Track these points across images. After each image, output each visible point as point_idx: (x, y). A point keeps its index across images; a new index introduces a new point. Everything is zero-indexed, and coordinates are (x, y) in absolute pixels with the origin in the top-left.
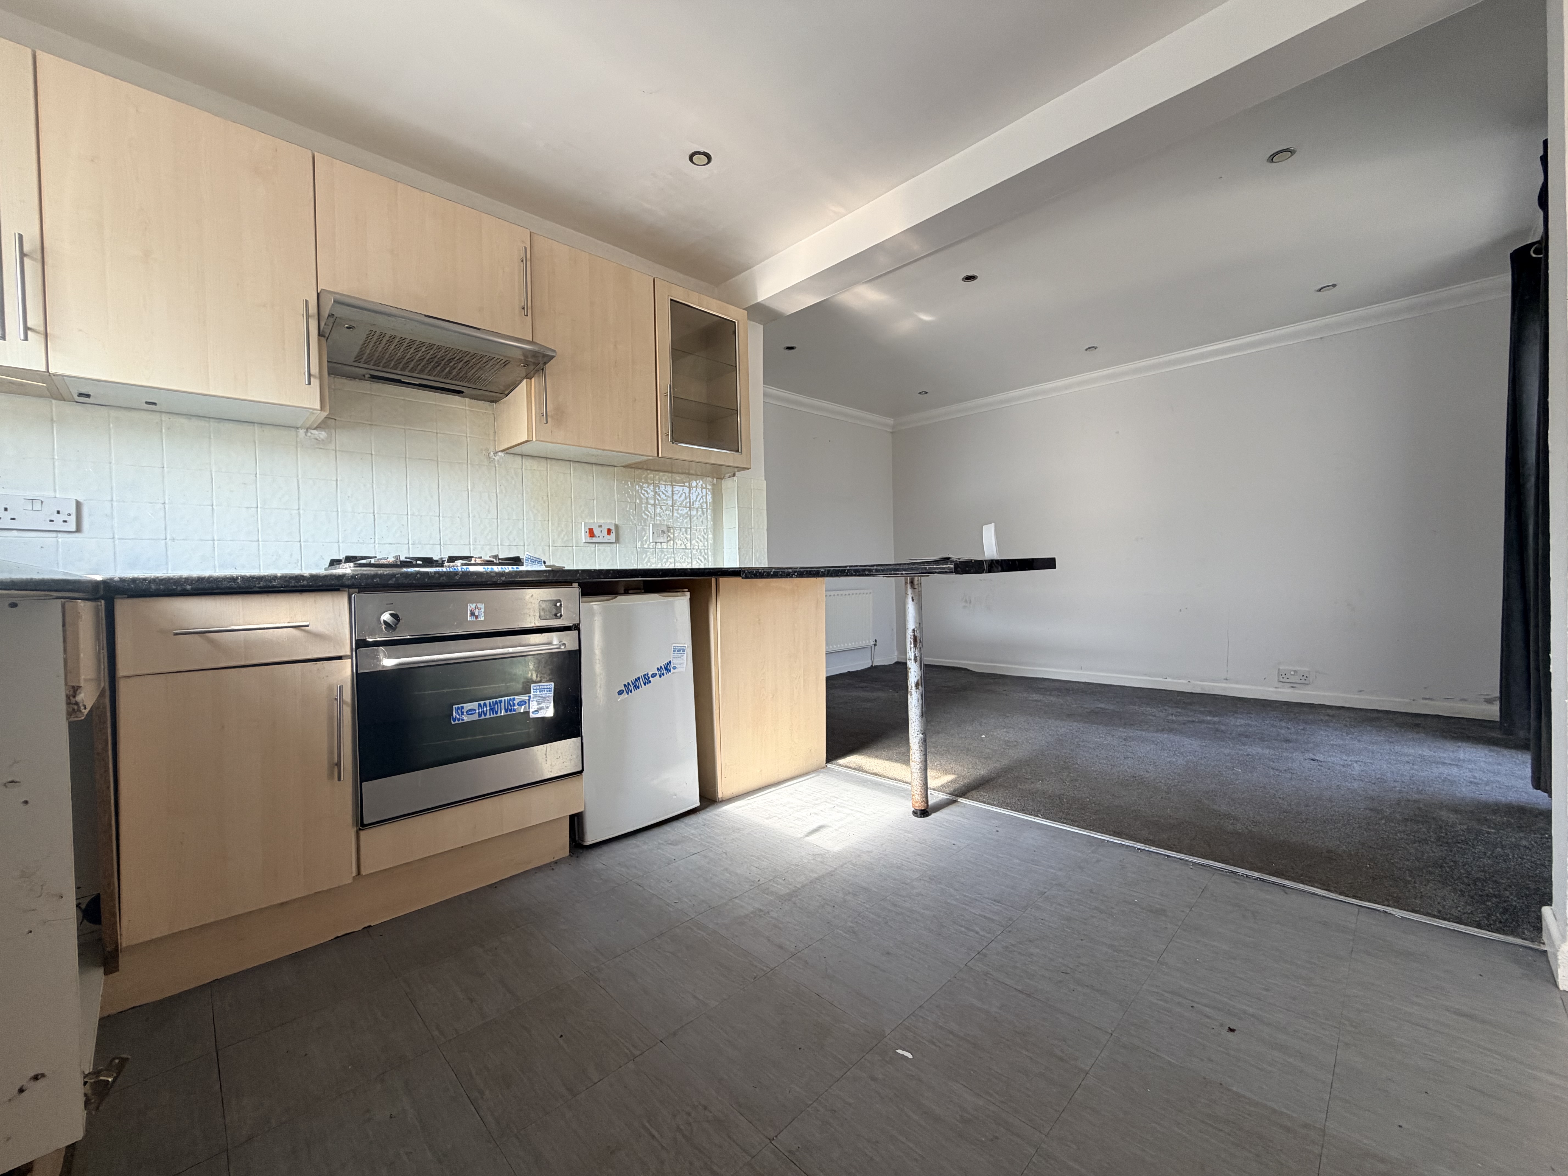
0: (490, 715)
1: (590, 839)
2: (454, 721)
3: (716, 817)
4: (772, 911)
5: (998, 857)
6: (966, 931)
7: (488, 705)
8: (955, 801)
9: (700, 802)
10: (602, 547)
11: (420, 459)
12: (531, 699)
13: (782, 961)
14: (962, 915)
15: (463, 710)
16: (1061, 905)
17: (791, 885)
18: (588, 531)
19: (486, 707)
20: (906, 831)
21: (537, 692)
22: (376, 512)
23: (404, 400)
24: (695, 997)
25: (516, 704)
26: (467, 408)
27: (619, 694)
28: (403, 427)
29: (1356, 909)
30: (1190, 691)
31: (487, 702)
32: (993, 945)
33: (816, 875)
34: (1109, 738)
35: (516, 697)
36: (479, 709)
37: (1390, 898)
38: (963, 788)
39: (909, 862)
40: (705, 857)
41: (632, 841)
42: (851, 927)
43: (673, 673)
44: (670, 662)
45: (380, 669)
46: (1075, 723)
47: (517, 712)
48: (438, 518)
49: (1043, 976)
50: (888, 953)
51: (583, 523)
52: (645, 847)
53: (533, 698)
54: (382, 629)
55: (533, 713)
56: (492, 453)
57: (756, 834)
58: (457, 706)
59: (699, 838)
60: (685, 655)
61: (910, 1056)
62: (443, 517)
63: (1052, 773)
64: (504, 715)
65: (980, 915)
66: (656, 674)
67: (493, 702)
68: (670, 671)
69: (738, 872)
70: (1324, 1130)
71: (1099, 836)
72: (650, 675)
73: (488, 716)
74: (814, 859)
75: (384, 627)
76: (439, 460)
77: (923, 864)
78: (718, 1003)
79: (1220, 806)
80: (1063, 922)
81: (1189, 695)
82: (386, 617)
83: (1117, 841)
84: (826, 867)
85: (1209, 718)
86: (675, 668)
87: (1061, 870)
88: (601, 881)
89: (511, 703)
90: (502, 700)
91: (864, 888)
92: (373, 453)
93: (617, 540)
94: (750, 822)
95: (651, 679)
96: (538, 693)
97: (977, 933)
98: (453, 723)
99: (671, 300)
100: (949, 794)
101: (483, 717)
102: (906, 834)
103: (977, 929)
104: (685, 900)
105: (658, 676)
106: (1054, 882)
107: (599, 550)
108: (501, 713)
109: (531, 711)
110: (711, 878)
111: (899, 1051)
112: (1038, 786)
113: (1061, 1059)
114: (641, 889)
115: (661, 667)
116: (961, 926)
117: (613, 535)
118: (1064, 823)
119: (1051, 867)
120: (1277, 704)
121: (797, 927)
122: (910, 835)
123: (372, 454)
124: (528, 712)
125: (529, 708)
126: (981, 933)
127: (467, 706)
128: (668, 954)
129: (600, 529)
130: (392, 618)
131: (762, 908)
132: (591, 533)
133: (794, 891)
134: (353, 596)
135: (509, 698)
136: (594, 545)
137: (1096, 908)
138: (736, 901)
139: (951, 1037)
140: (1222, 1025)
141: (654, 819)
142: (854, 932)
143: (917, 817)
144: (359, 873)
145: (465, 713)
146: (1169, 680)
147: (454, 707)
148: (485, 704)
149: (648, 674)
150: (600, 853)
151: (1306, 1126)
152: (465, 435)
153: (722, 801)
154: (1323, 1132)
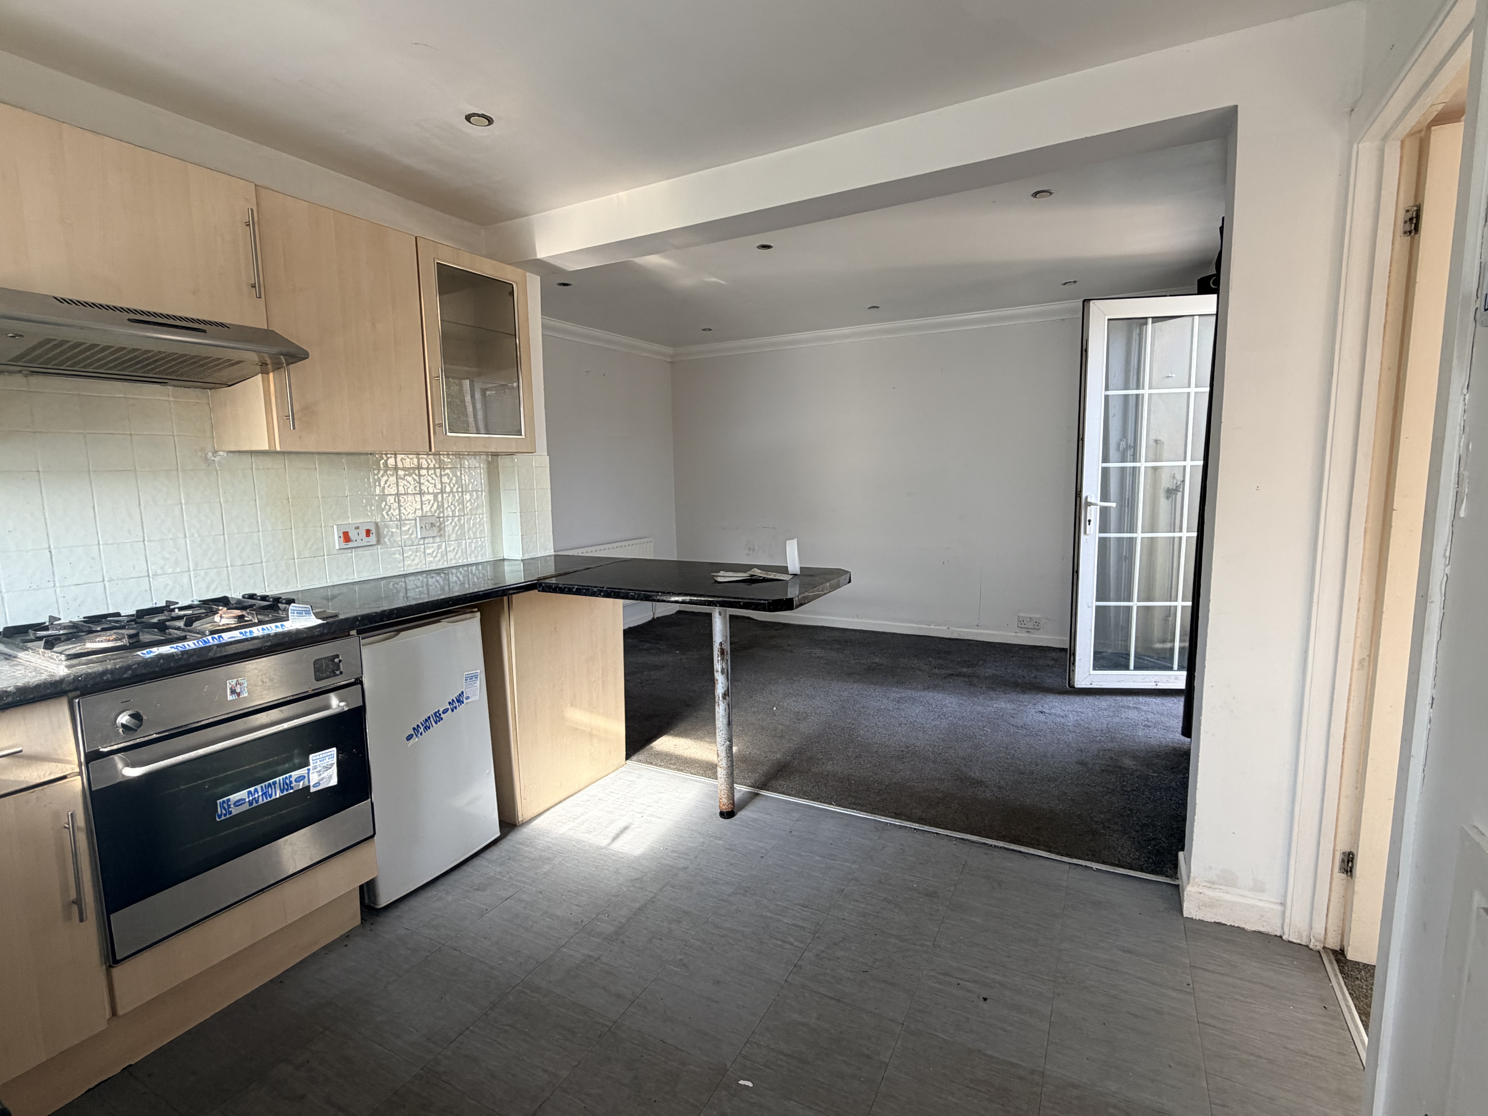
0: (263, 800)
1: (384, 900)
2: (220, 817)
3: (521, 846)
4: (602, 955)
5: (800, 855)
6: (782, 944)
7: (259, 790)
8: (757, 794)
9: (501, 831)
10: (360, 552)
11: (109, 471)
12: (311, 771)
13: (622, 1012)
14: (777, 928)
15: (229, 803)
16: (857, 901)
17: (615, 920)
18: (342, 535)
19: (258, 793)
20: (716, 838)
21: (317, 762)
22: (52, 547)
23: (79, 395)
24: (545, 1071)
25: (293, 782)
26: (171, 399)
27: (408, 740)
28: (82, 431)
29: (1067, 866)
30: (949, 637)
31: (258, 787)
32: (806, 954)
33: (638, 905)
34: (885, 701)
35: (292, 774)
36: (249, 797)
37: (1089, 853)
38: (763, 779)
39: (723, 874)
40: (521, 901)
41: (432, 892)
42: (681, 960)
43: (467, 703)
44: (462, 693)
45: (120, 779)
46: (856, 685)
47: (295, 789)
48: (142, 543)
49: (849, 979)
50: (718, 982)
51: (335, 527)
52: (450, 898)
53: (313, 769)
54: (119, 733)
55: (314, 786)
56: (210, 454)
57: (567, 862)
58: (221, 800)
59: (508, 876)
60: (478, 682)
61: (750, 1084)
62: (149, 541)
63: (839, 750)
64: (281, 797)
65: (793, 925)
66: (448, 709)
67: (265, 785)
68: (463, 702)
69: (558, 913)
70: (1043, 1072)
71: (883, 819)
72: (441, 712)
73: (261, 802)
74: (633, 886)
75: (121, 730)
76: (137, 469)
77: (737, 874)
78: (569, 1073)
79: (975, 773)
80: (859, 919)
81: (947, 641)
82: (124, 719)
83: (897, 822)
84: (647, 893)
85: (965, 670)
86: (467, 698)
87: (854, 862)
88: (409, 952)
89: (288, 781)
90: (276, 781)
91: (686, 913)
92: (41, 470)
93: (378, 542)
94: (559, 848)
95: (443, 716)
96: (319, 763)
97: (792, 944)
98: (218, 820)
99: (438, 263)
100: (749, 786)
101: (255, 805)
102: (717, 841)
103: (792, 940)
104: (510, 959)
105: (450, 710)
106: (850, 877)
107: (356, 556)
108: (276, 795)
109: (312, 784)
110: (532, 927)
111: (742, 1082)
112: (829, 767)
113: (869, 1057)
114: (456, 953)
115: (453, 701)
116: (778, 940)
117: (373, 538)
118: (854, 809)
119: (846, 860)
120: (1016, 649)
121: (631, 970)
122: (720, 842)
123: (38, 471)
124: (308, 787)
125: (309, 782)
126: (795, 943)
127: (234, 797)
128: (507, 1028)
129: (357, 531)
130: (134, 721)
131: (591, 953)
132: (347, 538)
133: (621, 928)
134: (77, 701)
135: (284, 776)
136: (350, 551)
137: (885, 899)
138: (564, 950)
139: (782, 1057)
140: (979, 997)
141: (452, 863)
142: (684, 965)
143: (725, 818)
144: (114, 1013)
145: (232, 806)
146: (932, 627)
147: (218, 802)
148: (256, 791)
149: (439, 711)
150: (397, 913)
151: (1033, 1072)
152: (171, 434)
153: (523, 824)
154: (1043, 1074)
